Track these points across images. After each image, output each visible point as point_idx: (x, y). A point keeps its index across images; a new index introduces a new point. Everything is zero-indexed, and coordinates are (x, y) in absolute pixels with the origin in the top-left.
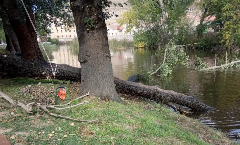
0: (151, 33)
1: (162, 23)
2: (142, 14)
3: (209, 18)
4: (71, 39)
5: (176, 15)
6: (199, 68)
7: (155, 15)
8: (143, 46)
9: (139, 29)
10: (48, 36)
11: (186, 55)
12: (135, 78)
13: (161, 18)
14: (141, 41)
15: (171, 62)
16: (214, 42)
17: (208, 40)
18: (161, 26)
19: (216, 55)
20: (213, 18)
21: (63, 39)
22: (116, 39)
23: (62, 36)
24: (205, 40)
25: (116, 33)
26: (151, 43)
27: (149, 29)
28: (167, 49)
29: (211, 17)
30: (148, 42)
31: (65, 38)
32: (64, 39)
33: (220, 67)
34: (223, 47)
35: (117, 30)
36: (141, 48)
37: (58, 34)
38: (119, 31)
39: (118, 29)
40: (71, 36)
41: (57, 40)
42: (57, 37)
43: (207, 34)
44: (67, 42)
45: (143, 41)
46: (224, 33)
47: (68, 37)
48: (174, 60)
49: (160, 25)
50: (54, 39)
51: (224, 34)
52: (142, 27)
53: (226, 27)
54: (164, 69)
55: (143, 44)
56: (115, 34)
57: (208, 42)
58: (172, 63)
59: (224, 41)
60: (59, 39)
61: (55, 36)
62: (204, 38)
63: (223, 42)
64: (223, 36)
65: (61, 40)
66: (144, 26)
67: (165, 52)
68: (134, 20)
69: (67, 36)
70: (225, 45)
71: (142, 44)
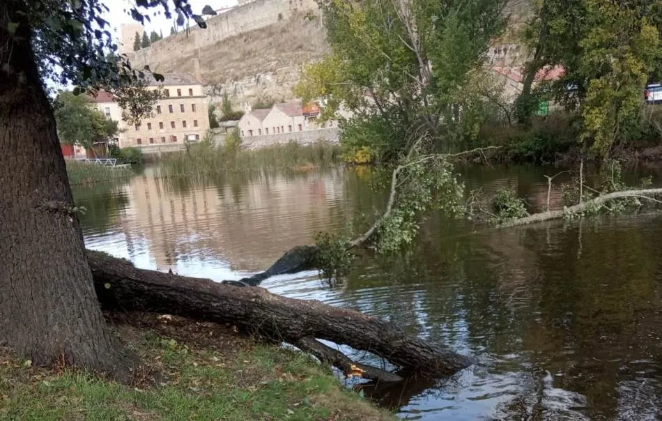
0: (390, 120)
1: (419, 92)
2: (360, 68)
3: (547, 71)
4: (176, 145)
5: (454, 66)
6: (499, 219)
7: (396, 70)
8: (368, 158)
9: (357, 110)
10: (111, 142)
11: (456, 182)
12: (296, 258)
13: (417, 78)
14: (361, 143)
15: (411, 207)
16: (563, 139)
17: (546, 134)
18: (418, 99)
19: (550, 179)
20: (557, 72)
21: (153, 147)
22: (298, 143)
23: (152, 140)
24: (539, 134)
25: (300, 125)
26: (389, 149)
27: (384, 110)
28: (400, 167)
29: (551, 69)
30: (383, 147)
31: (158, 144)
32: (156, 148)
33: (562, 213)
34: (587, 152)
35: (303, 117)
36: (362, 164)
37: (138, 135)
38: (307, 120)
39: (304, 114)
40: (174, 139)
41: (136, 152)
42: (137, 142)
43: (545, 118)
44: (163, 154)
45: (366, 144)
46: (588, 113)
47: (168, 142)
48: (420, 200)
49: (414, 97)
50: (127, 149)
51: (588, 116)
52: (365, 104)
53: (592, 94)
54: (387, 228)
55: (367, 153)
56: (296, 129)
57: (546, 140)
58: (415, 210)
59: (588, 135)
60: (141, 147)
61: (131, 140)
62: (536, 128)
63: (586, 139)
64: (586, 122)
65: (147, 150)
66: (371, 101)
67: (394, 176)
68: (337, 85)
69: (163, 140)
70: (593, 147)
71: (364, 154)
